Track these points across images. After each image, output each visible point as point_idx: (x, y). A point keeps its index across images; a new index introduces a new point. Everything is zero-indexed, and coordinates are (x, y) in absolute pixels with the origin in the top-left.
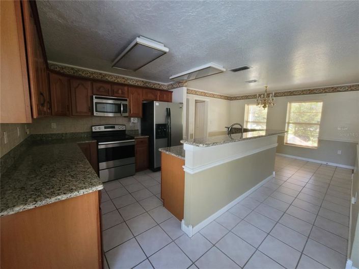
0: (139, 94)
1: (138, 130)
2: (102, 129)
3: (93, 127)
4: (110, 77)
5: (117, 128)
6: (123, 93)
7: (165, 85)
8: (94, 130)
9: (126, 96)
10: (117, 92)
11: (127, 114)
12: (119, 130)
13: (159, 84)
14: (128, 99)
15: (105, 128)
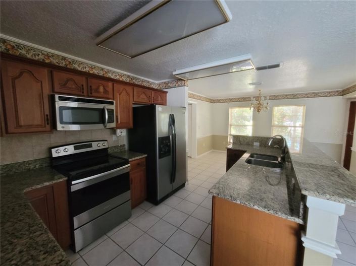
0: (128, 94)
1: (124, 145)
2: (70, 150)
3: (53, 150)
4: (82, 66)
5: (95, 146)
6: (106, 92)
7: (155, 83)
8: (55, 155)
9: (111, 96)
10: (97, 91)
11: (113, 125)
12: (98, 148)
13: (148, 82)
14: (114, 102)
15: (76, 148)
